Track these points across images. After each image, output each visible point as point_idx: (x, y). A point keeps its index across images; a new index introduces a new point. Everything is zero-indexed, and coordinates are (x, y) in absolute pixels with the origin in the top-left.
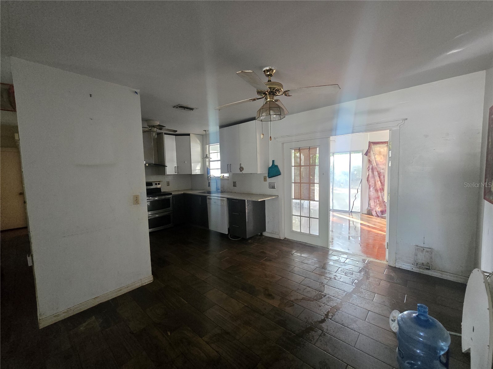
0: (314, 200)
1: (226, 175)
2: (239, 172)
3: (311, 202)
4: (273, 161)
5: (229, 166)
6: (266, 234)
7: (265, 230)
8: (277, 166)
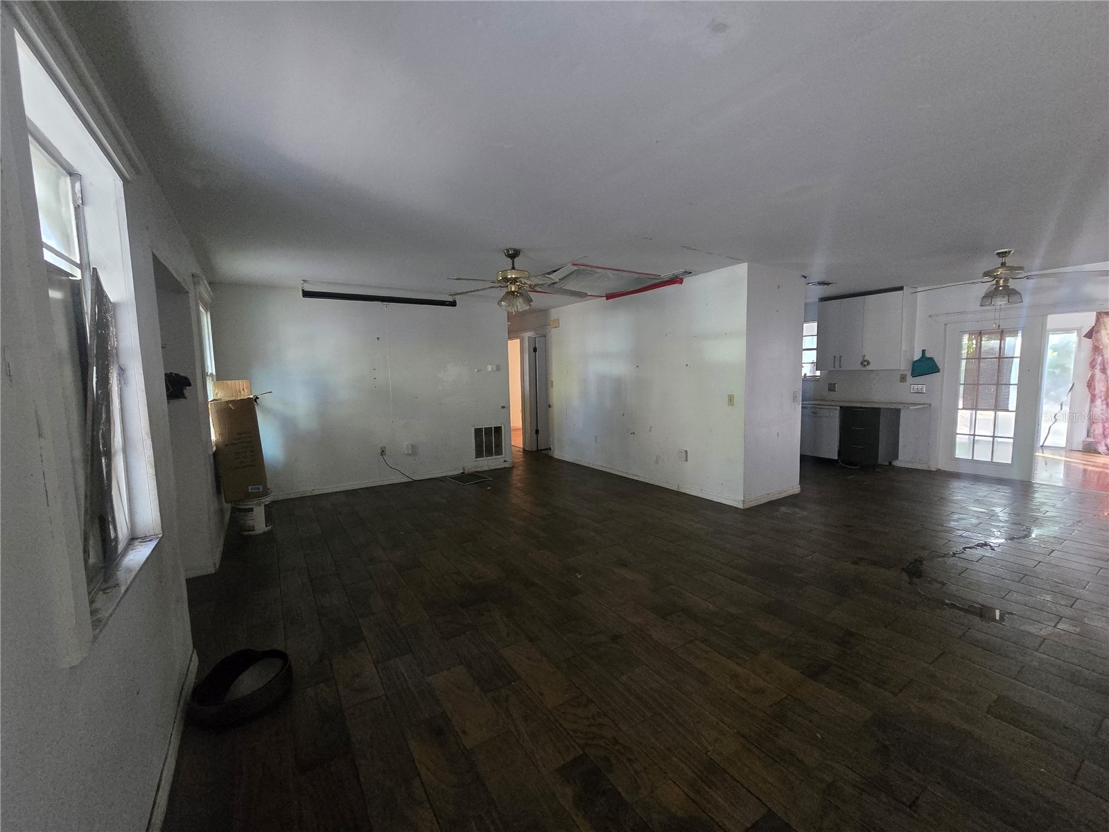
0: (1008, 411)
1: (818, 373)
2: (859, 367)
3: (1000, 414)
4: (924, 351)
5: (837, 359)
6: (897, 463)
7: (896, 457)
8: (931, 359)
